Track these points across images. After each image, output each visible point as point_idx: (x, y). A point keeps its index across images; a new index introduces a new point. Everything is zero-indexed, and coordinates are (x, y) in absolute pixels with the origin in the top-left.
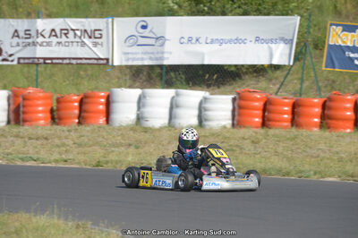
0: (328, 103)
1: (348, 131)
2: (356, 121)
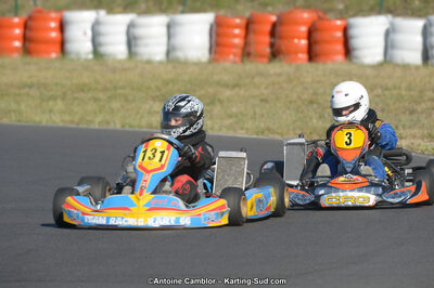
0: (29, 23)
1: (54, 55)
2: (62, 44)
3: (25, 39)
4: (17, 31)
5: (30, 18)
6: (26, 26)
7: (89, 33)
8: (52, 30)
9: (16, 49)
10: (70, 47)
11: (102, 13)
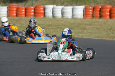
0: (36, 8)
1: (42, 17)
2: (44, 14)
3: (34, 12)
4: (33, 10)
5: (36, 7)
6: (35, 9)
7: (51, 11)
8: (42, 10)
9: (32, 15)
10: (46, 14)
11: (55, 6)
